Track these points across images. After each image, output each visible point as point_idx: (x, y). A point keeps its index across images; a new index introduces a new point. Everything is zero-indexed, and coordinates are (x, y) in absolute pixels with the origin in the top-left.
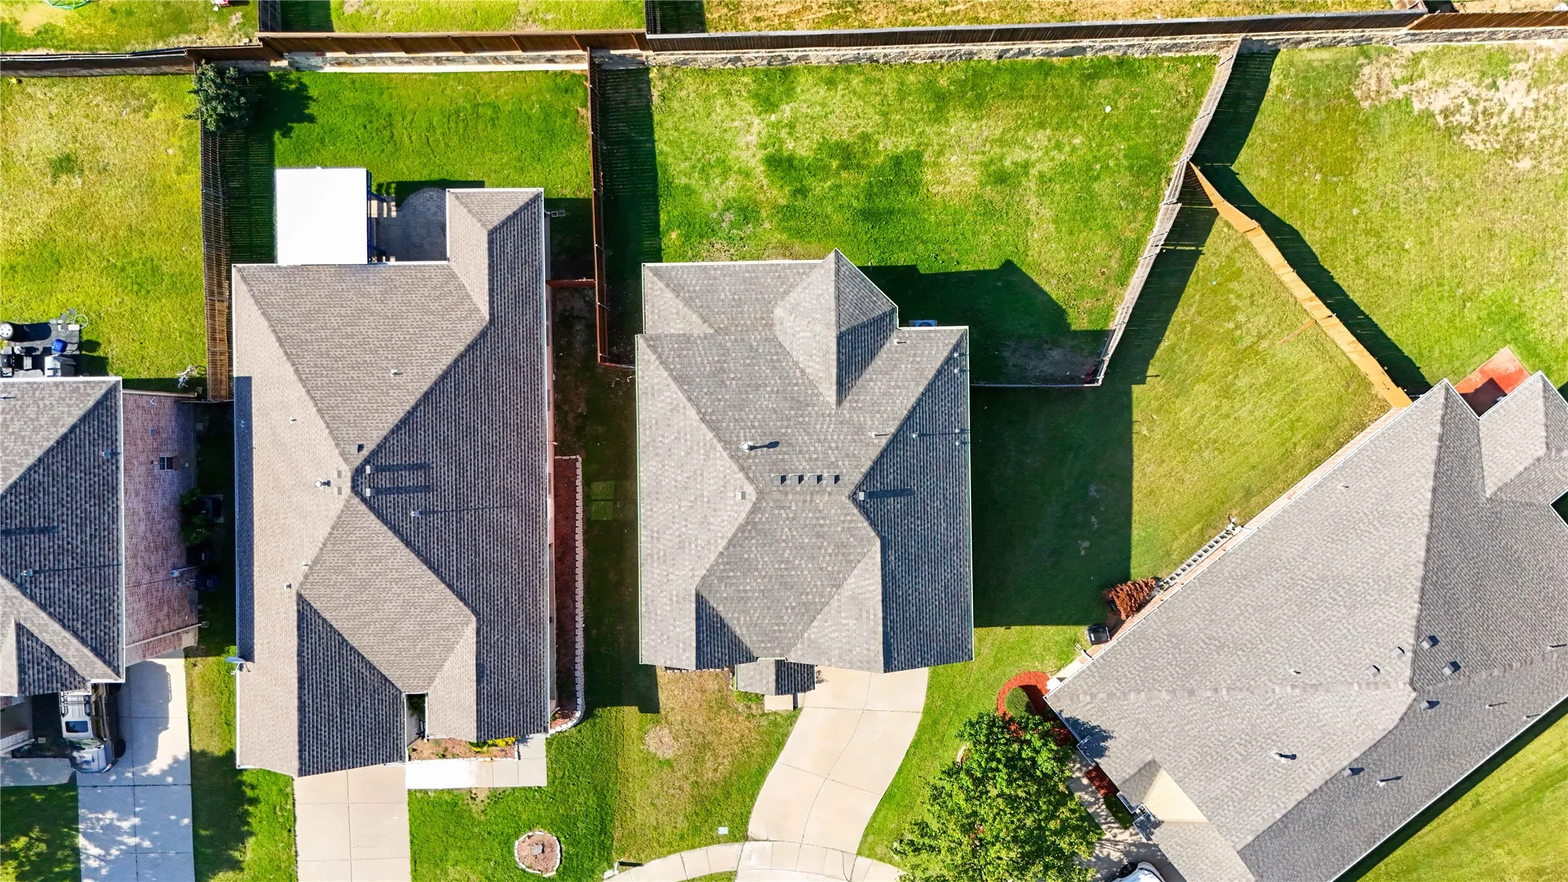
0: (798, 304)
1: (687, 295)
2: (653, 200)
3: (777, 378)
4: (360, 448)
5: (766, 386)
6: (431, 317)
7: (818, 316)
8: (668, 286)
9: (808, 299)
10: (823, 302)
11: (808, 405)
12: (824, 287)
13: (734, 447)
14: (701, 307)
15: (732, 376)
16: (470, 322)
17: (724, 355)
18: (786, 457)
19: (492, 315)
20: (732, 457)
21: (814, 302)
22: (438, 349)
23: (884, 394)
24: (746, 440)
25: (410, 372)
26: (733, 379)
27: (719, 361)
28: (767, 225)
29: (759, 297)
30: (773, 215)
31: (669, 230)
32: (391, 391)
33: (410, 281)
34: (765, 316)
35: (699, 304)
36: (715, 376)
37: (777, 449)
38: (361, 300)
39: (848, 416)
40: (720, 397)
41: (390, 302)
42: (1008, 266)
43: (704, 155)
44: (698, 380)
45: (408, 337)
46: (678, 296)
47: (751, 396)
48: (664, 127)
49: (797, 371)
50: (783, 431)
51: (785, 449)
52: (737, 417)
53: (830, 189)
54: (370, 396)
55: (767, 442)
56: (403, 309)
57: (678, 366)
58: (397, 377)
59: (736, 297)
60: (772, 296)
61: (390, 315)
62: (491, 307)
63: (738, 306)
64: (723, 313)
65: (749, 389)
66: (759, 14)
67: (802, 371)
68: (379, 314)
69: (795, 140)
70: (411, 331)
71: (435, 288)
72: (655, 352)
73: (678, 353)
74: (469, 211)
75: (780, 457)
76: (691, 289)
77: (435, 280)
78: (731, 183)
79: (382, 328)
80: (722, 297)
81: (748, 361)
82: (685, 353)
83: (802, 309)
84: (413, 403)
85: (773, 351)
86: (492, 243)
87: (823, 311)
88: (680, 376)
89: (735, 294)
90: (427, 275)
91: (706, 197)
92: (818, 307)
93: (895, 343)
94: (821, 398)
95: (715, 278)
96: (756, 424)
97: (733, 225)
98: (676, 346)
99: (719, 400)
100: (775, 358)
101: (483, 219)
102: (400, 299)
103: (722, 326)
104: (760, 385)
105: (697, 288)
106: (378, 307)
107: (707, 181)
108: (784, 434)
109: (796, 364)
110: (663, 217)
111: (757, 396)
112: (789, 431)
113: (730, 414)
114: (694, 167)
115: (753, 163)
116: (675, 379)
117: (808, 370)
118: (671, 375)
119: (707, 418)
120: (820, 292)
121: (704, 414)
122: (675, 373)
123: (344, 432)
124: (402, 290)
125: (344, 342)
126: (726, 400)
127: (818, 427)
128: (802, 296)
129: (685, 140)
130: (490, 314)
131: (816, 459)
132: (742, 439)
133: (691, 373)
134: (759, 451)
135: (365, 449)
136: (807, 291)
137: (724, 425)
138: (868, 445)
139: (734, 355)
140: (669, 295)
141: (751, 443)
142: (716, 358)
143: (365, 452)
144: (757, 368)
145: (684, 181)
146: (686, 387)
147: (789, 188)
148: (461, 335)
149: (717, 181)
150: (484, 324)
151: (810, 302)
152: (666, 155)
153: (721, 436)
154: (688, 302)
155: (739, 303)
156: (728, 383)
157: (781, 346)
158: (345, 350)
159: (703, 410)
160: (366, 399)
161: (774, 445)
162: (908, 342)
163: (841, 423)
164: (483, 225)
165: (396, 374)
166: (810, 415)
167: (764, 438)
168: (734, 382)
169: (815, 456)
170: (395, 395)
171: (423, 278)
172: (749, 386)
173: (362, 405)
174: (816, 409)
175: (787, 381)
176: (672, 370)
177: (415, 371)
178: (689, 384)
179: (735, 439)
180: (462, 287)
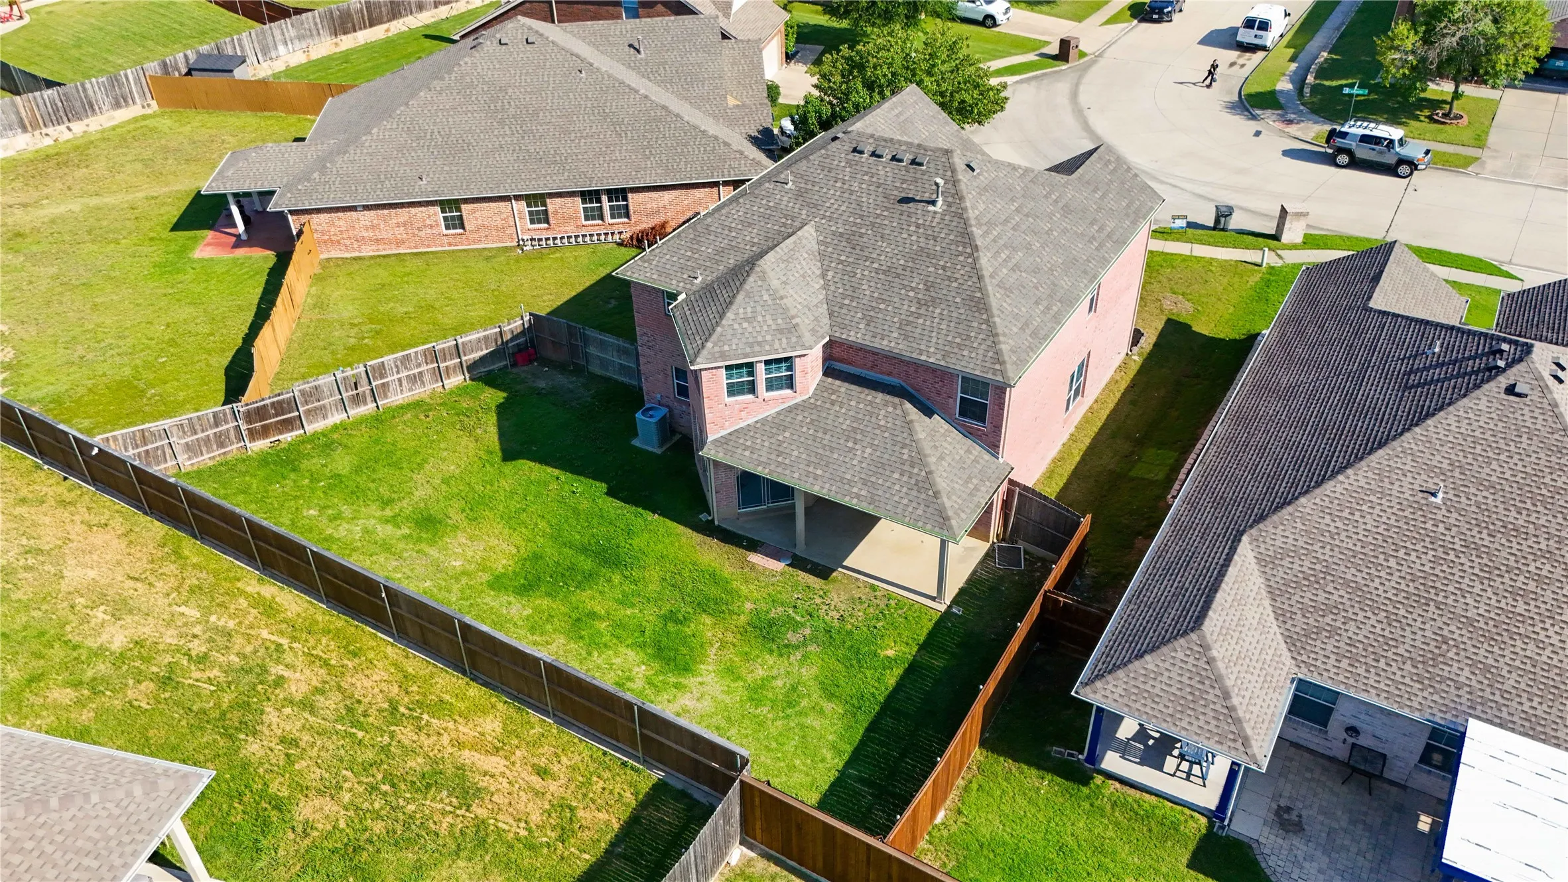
0: (781, 331)
1: (916, 471)
2: (891, 706)
3: (859, 276)
4: (1511, 390)
5: (877, 271)
6: (1349, 577)
7: (766, 297)
8: (936, 495)
9: (765, 328)
10: (749, 310)
11: (841, 235)
12: (736, 326)
13: (953, 209)
14: (904, 446)
15: (911, 294)
16: (1278, 543)
17: (909, 323)
18: (898, 184)
19: (1237, 540)
20: (961, 198)
21: (760, 318)
22: (1345, 514)
23: (750, 224)
24: (935, 213)
25: (1406, 487)
26: (913, 289)
27: (919, 316)
28: (749, 606)
29: (820, 435)
30: (732, 613)
31: (891, 662)
32: (1445, 466)
33: (1382, 664)
34: (827, 405)
35: (905, 451)
36: (933, 300)
37: (903, 195)
38: (1490, 661)
39: (804, 212)
40: (940, 272)
41: (1428, 634)
42: (509, 454)
43: (774, 720)
44: (958, 300)
45: (1401, 554)
46: (929, 473)
47: (902, 262)
48: (809, 779)
49: (829, 278)
50: (885, 213)
51: (895, 193)
52: (932, 242)
53: (633, 605)
54: (1487, 470)
55: (911, 205)
56: (1402, 612)
57: (975, 324)
58: (1431, 486)
59: (850, 444)
60: (804, 430)
61: (1432, 608)
62: (1233, 550)
63: (854, 430)
64: (879, 427)
65: (900, 271)
66: (535, 780)
67: (824, 276)
68: (1454, 617)
69: (630, 670)
70: (1392, 563)
71: (1333, 632)
72: (998, 353)
73: (967, 343)
74: (1226, 695)
75: (904, 186)
76: (905, 479)
77: (1330, 647)
78: (761, 673)
79: (1451, 589)
80: (869, 450)
81: (882, 306)
82: (958, 340)
83: (780, 321)
84: (1408, 436)
85: (844, 311)
86: (1198, 617)
87: (757, 298)
88: (979, 311)
89: (851, 450)
90: (1344, 664)
91: (808, 673)
92: (759, 308)
93: (700, 279)
94: (821, 238)
95: (865, 482)
96: (913, 228)
97: (796, 626)
98: (965, 353)
99: (944, 268)
100: (847, 302)
101: (1202, 664)
102: (1408, 633)
103: (890, 409)
104: (884, 272)
105: (896, 476)
106: (1453, 630)
107: (794, 688)
108: (887, 209)
109: (826, 286)
110: (892, 679)
111: (894, 260)
112: (878, 212)
113: (938, 248)
114: (800, 714)
115: (710, 678)
116: (987, 309)
117: (818, 272)
118: (990, 316)
119: (969, 250)
120: (745, 325)
121: (971, 255)
122: (985, 317)
123: (1540, 421)
124: (1401, 651)
125: (1532, 586)
126: (935, 266)
127: (843, 208)
128: (769, 338)
129: (790, 747)
130: (1239, 541)
131: (866, 173)
132: (938, 216)
133: (962, 311)
134: (926, 196)
135: (1504, 386)
136: (760, 339)
137: (952, 237)
138: (802, 176)
139: (896, 320)
140: (942, 484)
141: (931, 208)
142: (921, 321)
143: (1503, 381)
144: (876, 295)
145: (828, 706)
146: (979, 295)
147: (687, 630)
148: (1299, 525)
149: (779, 683)
150: (1254, 531)
151: (765, 321)
152: (834, 747)
153: (962, 225)
154: (920, 459)
155: (851, 434)
156: (921, 286)
157: (831, 315)
158: (1532, 568)
159: (970, 260)
160: (1494, 465)
161: (905, 200)
162: (685, 276)
163: (815, 206)
164: (1205, 647)
165: (1434, 495)
166: (845, 222)
167: (912, 210)
168: (913, 285)
169: (866, 178)
170: (1438, 458)
171: (1354, 660)
172: (898, 276)
173: (1502, 457)
174: (833, 228)
175: (849, 269)
176: (987, 322)
177: (1396, 487)
178: (972, 298)
179: (947, 217)
180: (1281, 616)
